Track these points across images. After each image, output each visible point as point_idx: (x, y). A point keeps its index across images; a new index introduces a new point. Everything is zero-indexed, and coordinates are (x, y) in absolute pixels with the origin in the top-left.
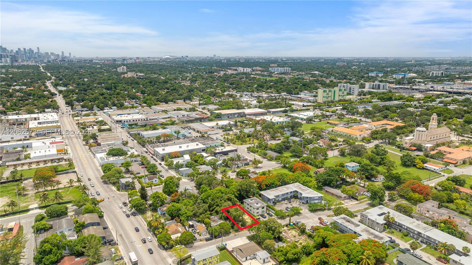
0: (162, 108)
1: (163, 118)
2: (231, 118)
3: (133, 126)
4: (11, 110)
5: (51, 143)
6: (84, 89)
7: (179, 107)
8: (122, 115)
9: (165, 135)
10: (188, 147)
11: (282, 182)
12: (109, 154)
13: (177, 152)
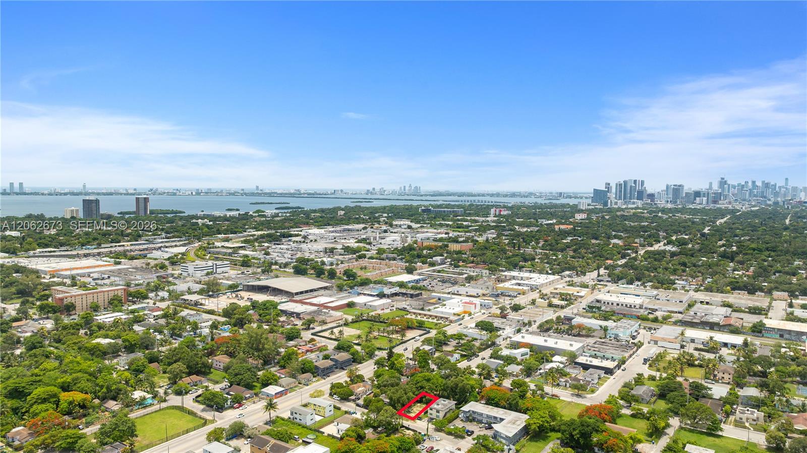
2: (788, 340)
3: (594, 310)
5: (463, 303)
7: (727, 300)
8: (627, 294)
9: (581, 327)
10: (556, 343)
11: (510, 404)
12: (476, 326)
13: (529, 344)
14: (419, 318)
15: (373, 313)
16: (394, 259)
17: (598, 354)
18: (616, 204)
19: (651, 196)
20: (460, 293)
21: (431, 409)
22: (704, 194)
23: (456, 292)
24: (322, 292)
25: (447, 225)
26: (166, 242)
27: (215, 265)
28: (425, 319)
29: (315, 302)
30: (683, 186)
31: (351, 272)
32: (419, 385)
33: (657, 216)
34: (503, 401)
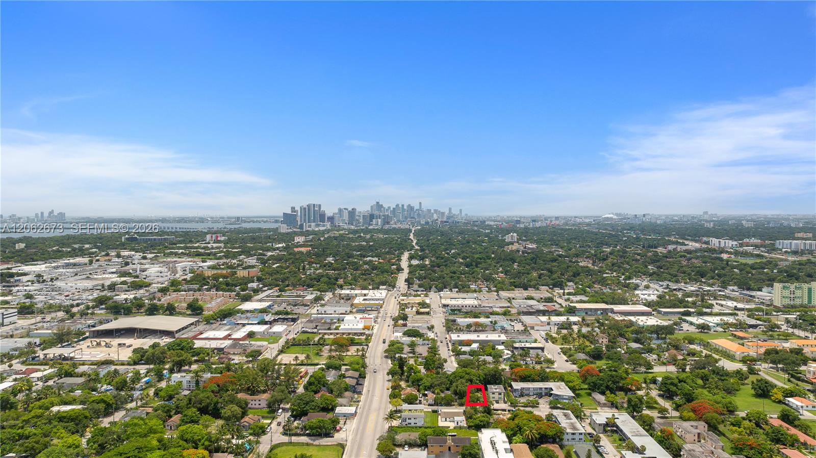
0: (508, 295)
1: (501, 307)
2: (591, 315)
3: (456, 312)
4: (348, 284)
5: (361, 318)
6: (438, 264)
7: (530, 295)
8: (456, 298)
9: (477, 324)
10: (487, 337)
11: (542, 377)
12: (404, 334)
13: (471, 340)
19: (331, 219)
27: (1, 315)
30: (356, 209)
31: (197, 305)
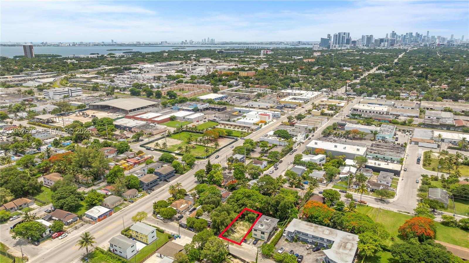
1: (409, 116)
3: (356, 117)
5: (260, 114)
8: (373, 104)
9: (358, 132)
10: (345, 148)
11: (334, 223)
12: (274, 134)
13: (323, 149)
14: (227, 127)
15: (190, 125)
16: (203, 83)
17: (379, 156)
18: (335, 47)
19: (354, 42)
20: (254, 106)
21: (256, 230)
22: (386, 40)
23: (251, 106)
24: (151, 109)
25: (235, 61)
26: (41, 75)
27: (70, 91)
28: (232, 129)
29: (145, 118)
30: (373, 36)
31: (172, 93)
32: (240, 202)
33: (362, 53)
34: (326, 219)
